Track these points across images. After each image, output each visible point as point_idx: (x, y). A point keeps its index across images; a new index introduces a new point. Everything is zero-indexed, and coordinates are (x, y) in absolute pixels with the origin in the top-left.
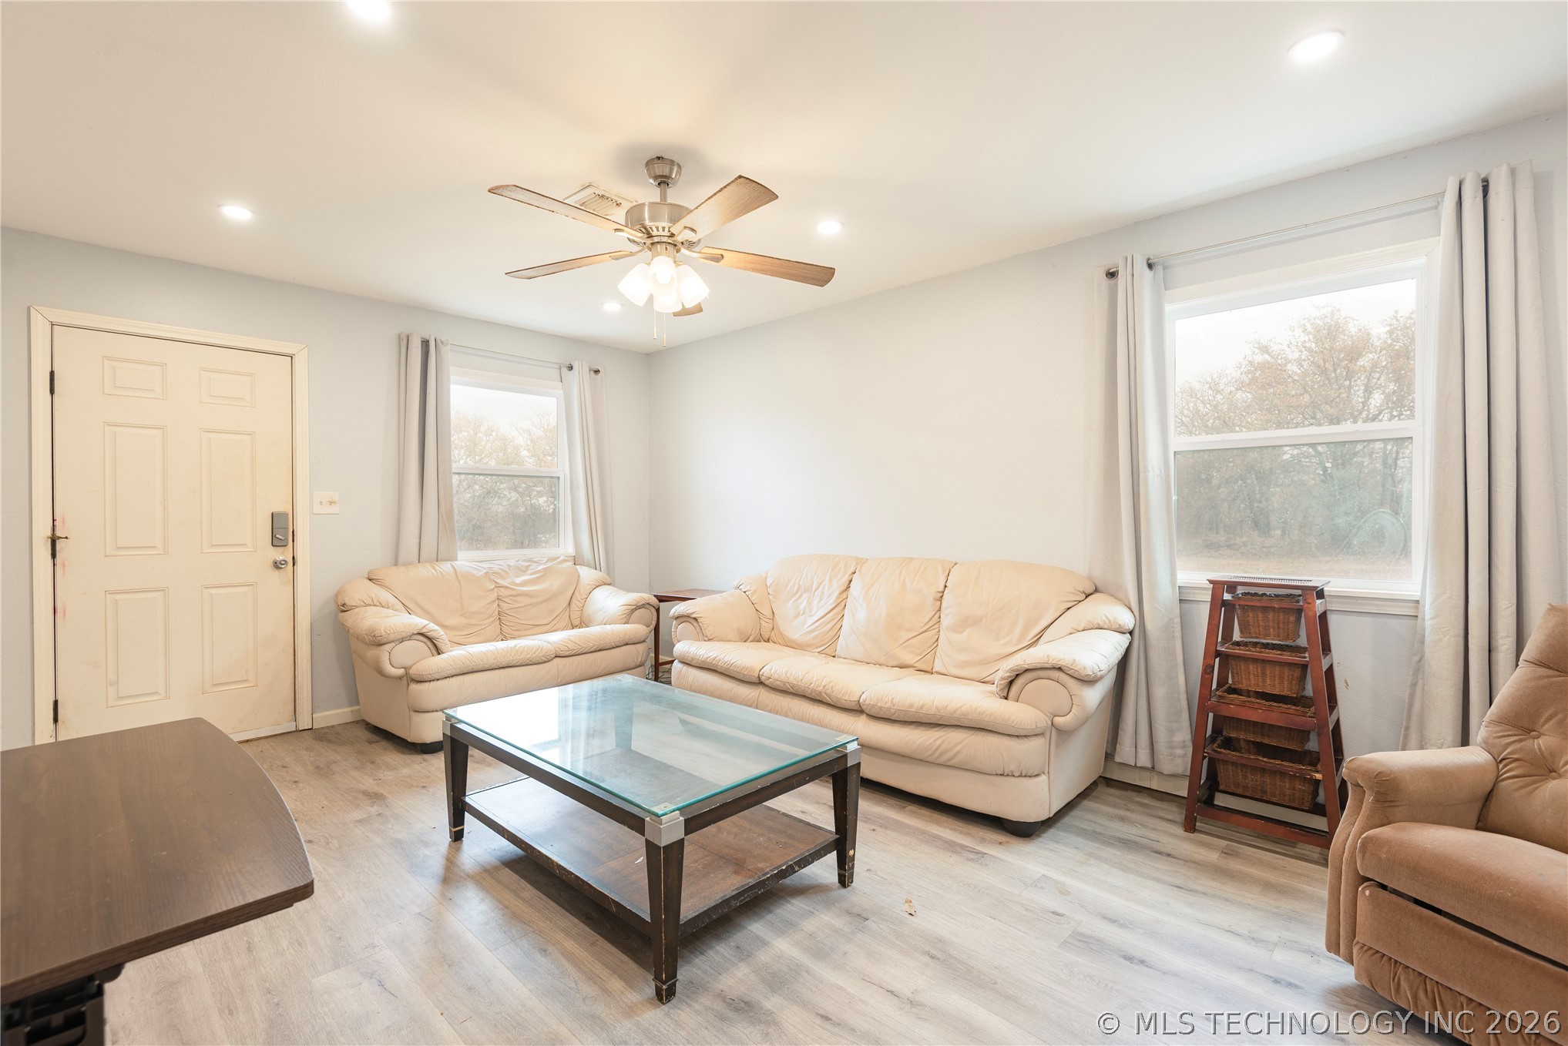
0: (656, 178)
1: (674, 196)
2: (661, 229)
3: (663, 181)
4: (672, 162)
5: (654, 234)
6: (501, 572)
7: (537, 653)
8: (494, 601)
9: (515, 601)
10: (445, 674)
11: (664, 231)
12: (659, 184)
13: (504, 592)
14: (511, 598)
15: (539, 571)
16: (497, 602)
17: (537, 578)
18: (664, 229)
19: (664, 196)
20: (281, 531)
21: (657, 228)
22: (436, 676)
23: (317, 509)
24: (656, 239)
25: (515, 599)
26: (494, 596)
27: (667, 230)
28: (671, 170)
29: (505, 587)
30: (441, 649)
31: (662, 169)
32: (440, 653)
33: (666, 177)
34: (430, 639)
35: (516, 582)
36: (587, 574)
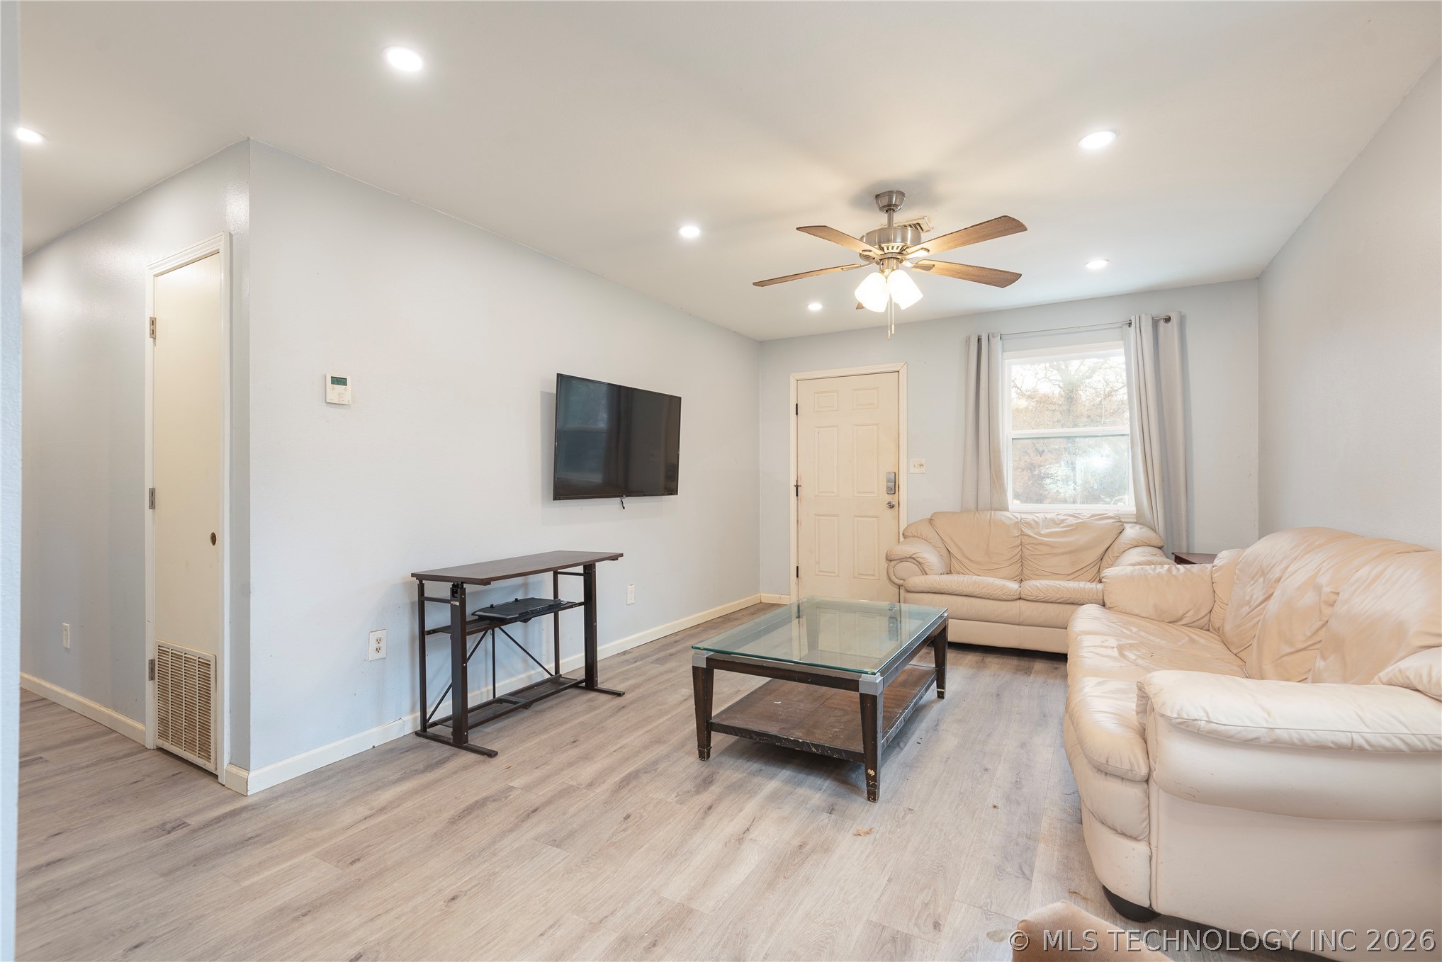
0: (881, 209)
1: (898, 218)
2: (895, 248)
3: (889, 208)
4: (890, 193)
6: (1032, 522)
7: (995, 591)
9: (1036, 549)
10: (918, 589)
11: (897, 249)
12: (887, 212)
13: (1026, 540)
14: (1033, 545)
16: (1020, 548)
17: (1065, 532)
18: (898, 247)
19: (890, 220)
20: (892, 483)
21: (893, 247)
22: (913, 589)
23: (911, 471)
25: (1036, 547)
26: (1018, 542)
27: (900, 248)
28: (891, 199)
29: (1030, 536)
30: (928, 572)
31: (884, 201)
32: (927, 574)
33: (890, 205)
34: (920, 563)
35: (1043, 532)
36: (1131, 532)
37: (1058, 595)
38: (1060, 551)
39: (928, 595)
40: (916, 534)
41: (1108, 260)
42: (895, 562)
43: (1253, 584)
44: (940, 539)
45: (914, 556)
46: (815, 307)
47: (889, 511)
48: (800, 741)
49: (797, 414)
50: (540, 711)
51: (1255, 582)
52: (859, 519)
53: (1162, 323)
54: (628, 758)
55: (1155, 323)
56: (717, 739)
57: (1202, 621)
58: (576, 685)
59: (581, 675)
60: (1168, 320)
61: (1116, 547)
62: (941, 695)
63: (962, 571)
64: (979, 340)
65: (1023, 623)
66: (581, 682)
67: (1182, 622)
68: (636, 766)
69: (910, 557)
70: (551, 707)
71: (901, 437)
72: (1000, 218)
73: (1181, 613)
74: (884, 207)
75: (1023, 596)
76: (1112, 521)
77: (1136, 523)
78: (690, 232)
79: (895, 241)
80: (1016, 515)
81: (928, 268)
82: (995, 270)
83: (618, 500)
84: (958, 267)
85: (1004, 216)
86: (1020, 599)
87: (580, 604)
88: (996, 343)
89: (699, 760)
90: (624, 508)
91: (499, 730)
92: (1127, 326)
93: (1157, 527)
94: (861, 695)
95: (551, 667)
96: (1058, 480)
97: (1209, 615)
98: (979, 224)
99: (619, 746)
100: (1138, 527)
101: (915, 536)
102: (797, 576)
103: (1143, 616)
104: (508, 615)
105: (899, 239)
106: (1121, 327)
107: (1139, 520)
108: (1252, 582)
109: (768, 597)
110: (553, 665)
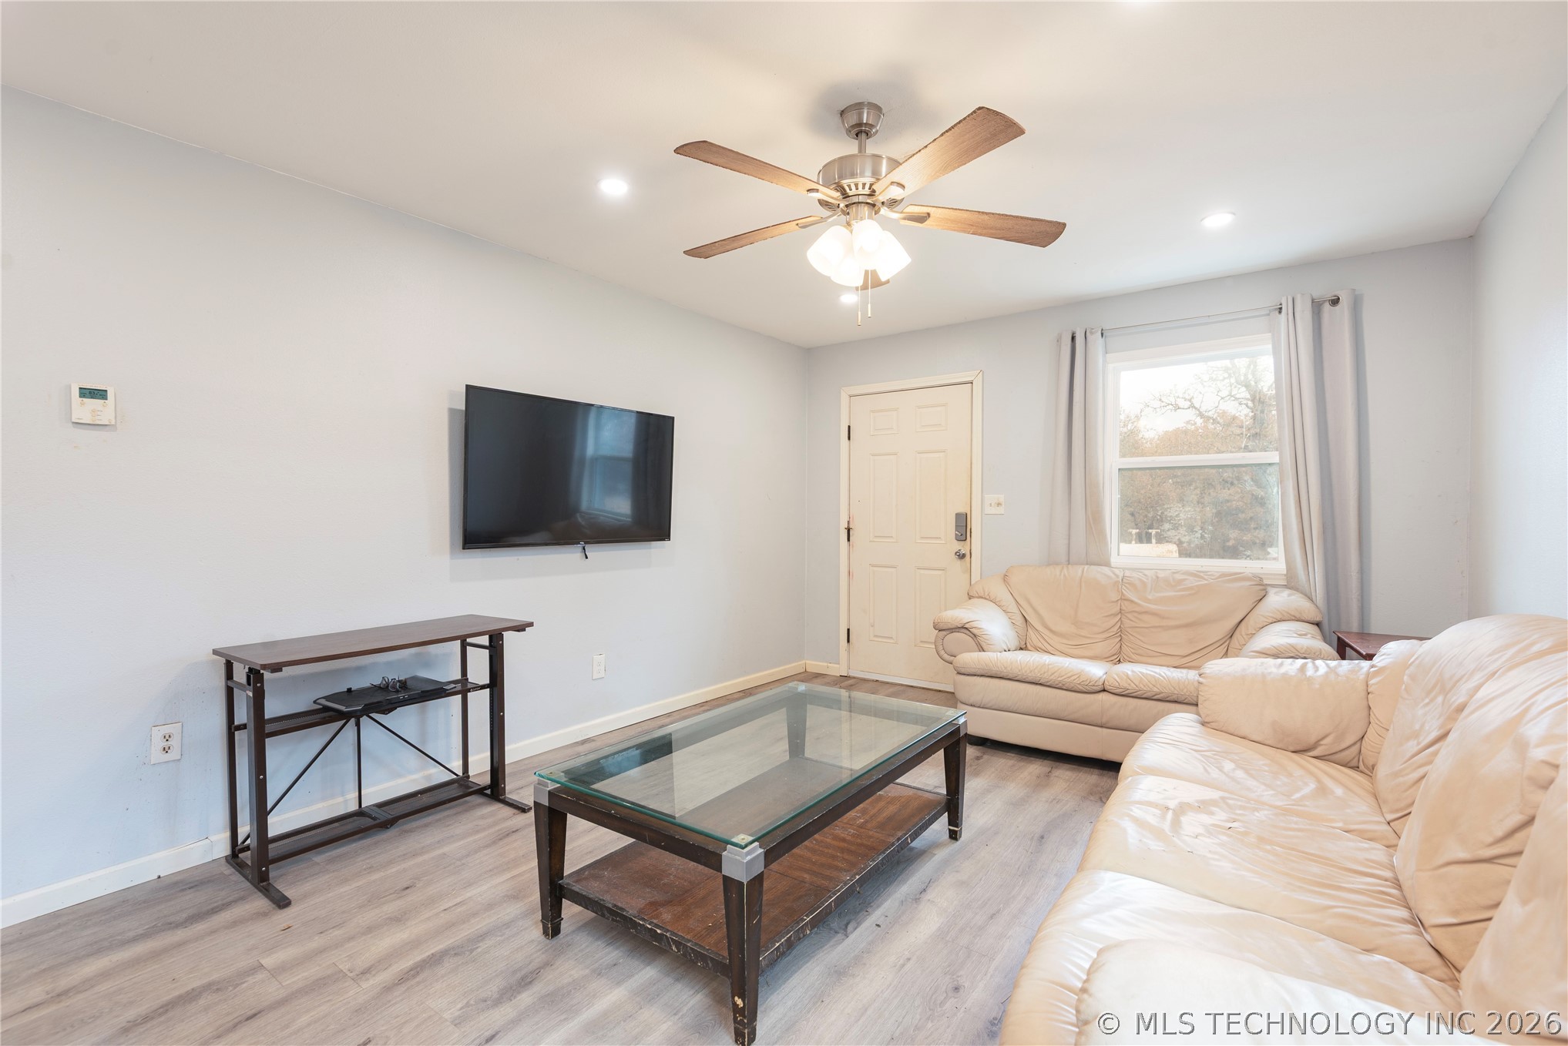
0: (849, 131)
2: (860, 187)
3: (861, 131)
4: (858, 106)
5: (850, 193)
6: (1137, 582)
7: (1073, 678)
8: (1115, 615)
9: (1137, 618)
11: (864, 188)
12: (856, 135)
13: (1127, 607)
14: (1136, 614)
15: (1191, 588)
16: (1119, 616)
17: (1182, 597)
18: (864, 185)
19: (859, 148)
20: (963, 527)
21: (856, 185)
22: (966, 671)
23: (988, 510)
24: (855, 199)
25: (1140, 616)
26: (1117, 609)
27: (867, 186)
28: (860, 115)
29: (1132, 601)
30: (985, 647)
31: (852, 119)
32: (984, 651)
33: (860, 124)
34: (975, 635)
35: (1150, 597)
36: (1279, 599)
37: (1155, 689)
38: (1173, 623)
39: (982, 678)
40: (982, 595)
41: (1234, 214)
42: (947, 633)
43: (1428, 704)
44: (1014, 602)
45: (966, 626)
47: (959, 562)
48: (659, 931)
49: (849, 438)
50: (406, 831)
51: (1431, 701)
52: (922, 572)
53: (1327, 307)
54: (453, 924)
55: (1317, 306)
56: (570, 910)
57: (1347, 752)
58: (480, 791)
59: (486, 780)
60: (1335, 302)
61: (1251, 621)
62: (954, 836)
63: (1040, 645)
64: (1073, 338)
65: (1108, 725)
66: (485, 788)
67: (1311, 754)
68: (452, 941)
69: (963, 627)
70: (426, 826)
71: (973, 466)
72: (974, 112)
73: (1313, 739)
74: (853, 127)
75: (1107, 687)
76: (1248, 583)
77: (1286, 587)
78: (614, 187)
79: (862, 175)
80: (1117, 571)
81: (921, 219)
82: (1022, 218)
84: (965, 215)
85: (980, 108)
86: (1104, 690)
87: (483, 687)
88: (1096, 340)
89: (543, 937)
90: (587, 558)
91: (331, 861)
92: (1277, 312)
93: (1313, 594)
94: (724, 875)
96: (1180, 525)
97: (1358, 744)
99: (458, 900)
100: (1286, 592)
101: (982, 598)
102: (848, 641)
103: (1254, 738)
104: (351, 706)
105: (868, 173)
106: (1269, 315)
107: (1290, 583)
108: (1427, 701)
109: (815, 665)
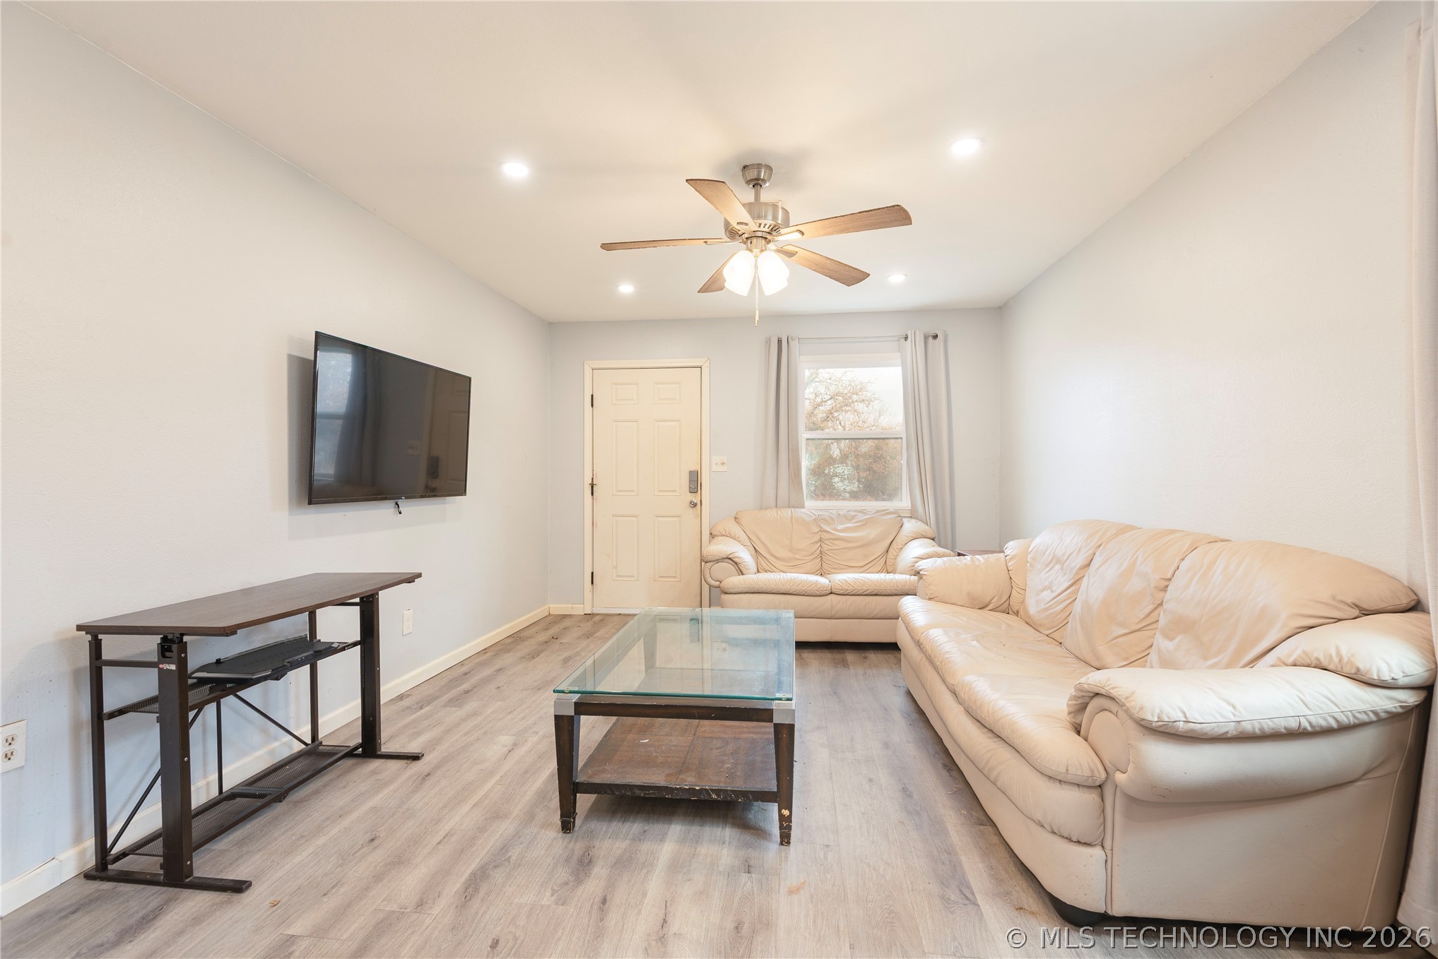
0: (748, 182)
1: (767, 195)
3: (756, 183)
4: (759, 166)
6: (828, 518)
7: (812, 587)
8: (817, 542)
9: (834, 544)
10: (736, 590)
12: (754, 186)
13: (825, 536)
14: (831, 541)
15: (862, 521)
16: (820, 543)
17: (858, 527)
19: (757, 196)
20: (695, 482)
22: (732, 591)
23: (715, 468)
25: (834, 542)
26: (818, 538)
28: (759, 173)
29: (828, 532)
30: (744, 571)
31: (752, 174)
32: (743, 574)
33: (758, 179)
34: (736, 563)
35: (839, 528)
36: (910, 526)
37: (865, 588)
38: (854, 545)
39: (746, 595)
41: (906, 275)
42: (712, 563)
43: (1049, 571)
44: (747, 538)
45: (730, 557)
46: (626, 289)
47: (693, 510)
48: (697, 788)
49: (592, 406)
50: (302, 801)
51: (1051, 569)
52: (661, 519)
53: (931, 338)
54: (462, 851)
55: (926, 338)
56: (584, 801)
57: (1004, 605)
58: (351, 754)
60: (935, 337)
61: (900, 540)
63: (768, 568)
64: (780, 341)
65: (836, 616)
66: (356, 748)
67: (990, 607)
68: (478, 860)
69: (727, 558)
70: (317, 792)
71: (703, 433)
72: (894, 206)
73: (988, 600)
74: (751, 180)
75: (834, 591)
76: (894, 516)
77: (911, 517)
78: (516, 170)
79: (765, 218)
80: (813, 511)
81: (790, 254)
82: (849, 266)
83: (391, 503)
84: (817, 257)
85: (898, 206)
86: (831, 593)
87: (354, 644)
88: (794, 344)
89: (561, 834)
90: (400, 513)
91: (241, 843)
92: (904, 340)
93: (928, 521)
94: (776, 725)
95: (305, 732)
96: (845, 479)
97: (1008, 602)
98: (869, 211)
99: (442, 834)
100: (913, 521)
101: (724, 535)
102: (592, 583)
103: (959, 604)
104: (253, 674)
105: (770, 217)
106: (898, 341)
107: (913, 515)
108: (1048, 569)
109: (558, 608)
110: (308, 727)
